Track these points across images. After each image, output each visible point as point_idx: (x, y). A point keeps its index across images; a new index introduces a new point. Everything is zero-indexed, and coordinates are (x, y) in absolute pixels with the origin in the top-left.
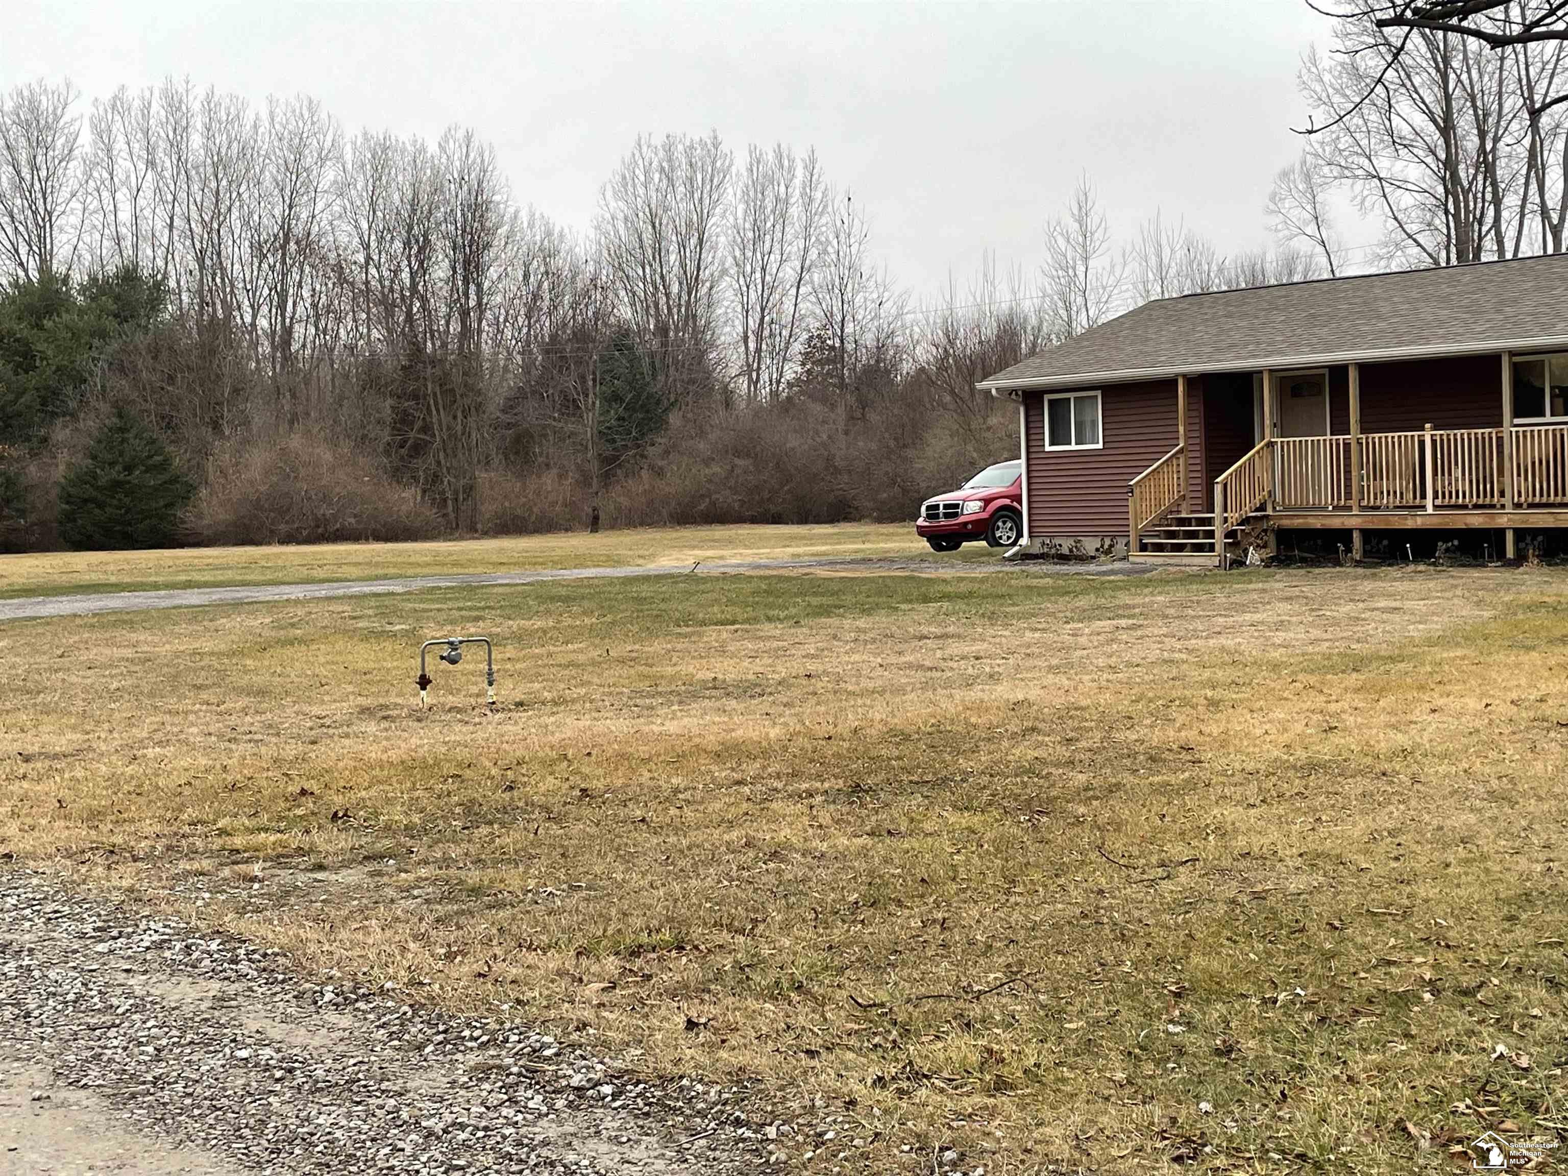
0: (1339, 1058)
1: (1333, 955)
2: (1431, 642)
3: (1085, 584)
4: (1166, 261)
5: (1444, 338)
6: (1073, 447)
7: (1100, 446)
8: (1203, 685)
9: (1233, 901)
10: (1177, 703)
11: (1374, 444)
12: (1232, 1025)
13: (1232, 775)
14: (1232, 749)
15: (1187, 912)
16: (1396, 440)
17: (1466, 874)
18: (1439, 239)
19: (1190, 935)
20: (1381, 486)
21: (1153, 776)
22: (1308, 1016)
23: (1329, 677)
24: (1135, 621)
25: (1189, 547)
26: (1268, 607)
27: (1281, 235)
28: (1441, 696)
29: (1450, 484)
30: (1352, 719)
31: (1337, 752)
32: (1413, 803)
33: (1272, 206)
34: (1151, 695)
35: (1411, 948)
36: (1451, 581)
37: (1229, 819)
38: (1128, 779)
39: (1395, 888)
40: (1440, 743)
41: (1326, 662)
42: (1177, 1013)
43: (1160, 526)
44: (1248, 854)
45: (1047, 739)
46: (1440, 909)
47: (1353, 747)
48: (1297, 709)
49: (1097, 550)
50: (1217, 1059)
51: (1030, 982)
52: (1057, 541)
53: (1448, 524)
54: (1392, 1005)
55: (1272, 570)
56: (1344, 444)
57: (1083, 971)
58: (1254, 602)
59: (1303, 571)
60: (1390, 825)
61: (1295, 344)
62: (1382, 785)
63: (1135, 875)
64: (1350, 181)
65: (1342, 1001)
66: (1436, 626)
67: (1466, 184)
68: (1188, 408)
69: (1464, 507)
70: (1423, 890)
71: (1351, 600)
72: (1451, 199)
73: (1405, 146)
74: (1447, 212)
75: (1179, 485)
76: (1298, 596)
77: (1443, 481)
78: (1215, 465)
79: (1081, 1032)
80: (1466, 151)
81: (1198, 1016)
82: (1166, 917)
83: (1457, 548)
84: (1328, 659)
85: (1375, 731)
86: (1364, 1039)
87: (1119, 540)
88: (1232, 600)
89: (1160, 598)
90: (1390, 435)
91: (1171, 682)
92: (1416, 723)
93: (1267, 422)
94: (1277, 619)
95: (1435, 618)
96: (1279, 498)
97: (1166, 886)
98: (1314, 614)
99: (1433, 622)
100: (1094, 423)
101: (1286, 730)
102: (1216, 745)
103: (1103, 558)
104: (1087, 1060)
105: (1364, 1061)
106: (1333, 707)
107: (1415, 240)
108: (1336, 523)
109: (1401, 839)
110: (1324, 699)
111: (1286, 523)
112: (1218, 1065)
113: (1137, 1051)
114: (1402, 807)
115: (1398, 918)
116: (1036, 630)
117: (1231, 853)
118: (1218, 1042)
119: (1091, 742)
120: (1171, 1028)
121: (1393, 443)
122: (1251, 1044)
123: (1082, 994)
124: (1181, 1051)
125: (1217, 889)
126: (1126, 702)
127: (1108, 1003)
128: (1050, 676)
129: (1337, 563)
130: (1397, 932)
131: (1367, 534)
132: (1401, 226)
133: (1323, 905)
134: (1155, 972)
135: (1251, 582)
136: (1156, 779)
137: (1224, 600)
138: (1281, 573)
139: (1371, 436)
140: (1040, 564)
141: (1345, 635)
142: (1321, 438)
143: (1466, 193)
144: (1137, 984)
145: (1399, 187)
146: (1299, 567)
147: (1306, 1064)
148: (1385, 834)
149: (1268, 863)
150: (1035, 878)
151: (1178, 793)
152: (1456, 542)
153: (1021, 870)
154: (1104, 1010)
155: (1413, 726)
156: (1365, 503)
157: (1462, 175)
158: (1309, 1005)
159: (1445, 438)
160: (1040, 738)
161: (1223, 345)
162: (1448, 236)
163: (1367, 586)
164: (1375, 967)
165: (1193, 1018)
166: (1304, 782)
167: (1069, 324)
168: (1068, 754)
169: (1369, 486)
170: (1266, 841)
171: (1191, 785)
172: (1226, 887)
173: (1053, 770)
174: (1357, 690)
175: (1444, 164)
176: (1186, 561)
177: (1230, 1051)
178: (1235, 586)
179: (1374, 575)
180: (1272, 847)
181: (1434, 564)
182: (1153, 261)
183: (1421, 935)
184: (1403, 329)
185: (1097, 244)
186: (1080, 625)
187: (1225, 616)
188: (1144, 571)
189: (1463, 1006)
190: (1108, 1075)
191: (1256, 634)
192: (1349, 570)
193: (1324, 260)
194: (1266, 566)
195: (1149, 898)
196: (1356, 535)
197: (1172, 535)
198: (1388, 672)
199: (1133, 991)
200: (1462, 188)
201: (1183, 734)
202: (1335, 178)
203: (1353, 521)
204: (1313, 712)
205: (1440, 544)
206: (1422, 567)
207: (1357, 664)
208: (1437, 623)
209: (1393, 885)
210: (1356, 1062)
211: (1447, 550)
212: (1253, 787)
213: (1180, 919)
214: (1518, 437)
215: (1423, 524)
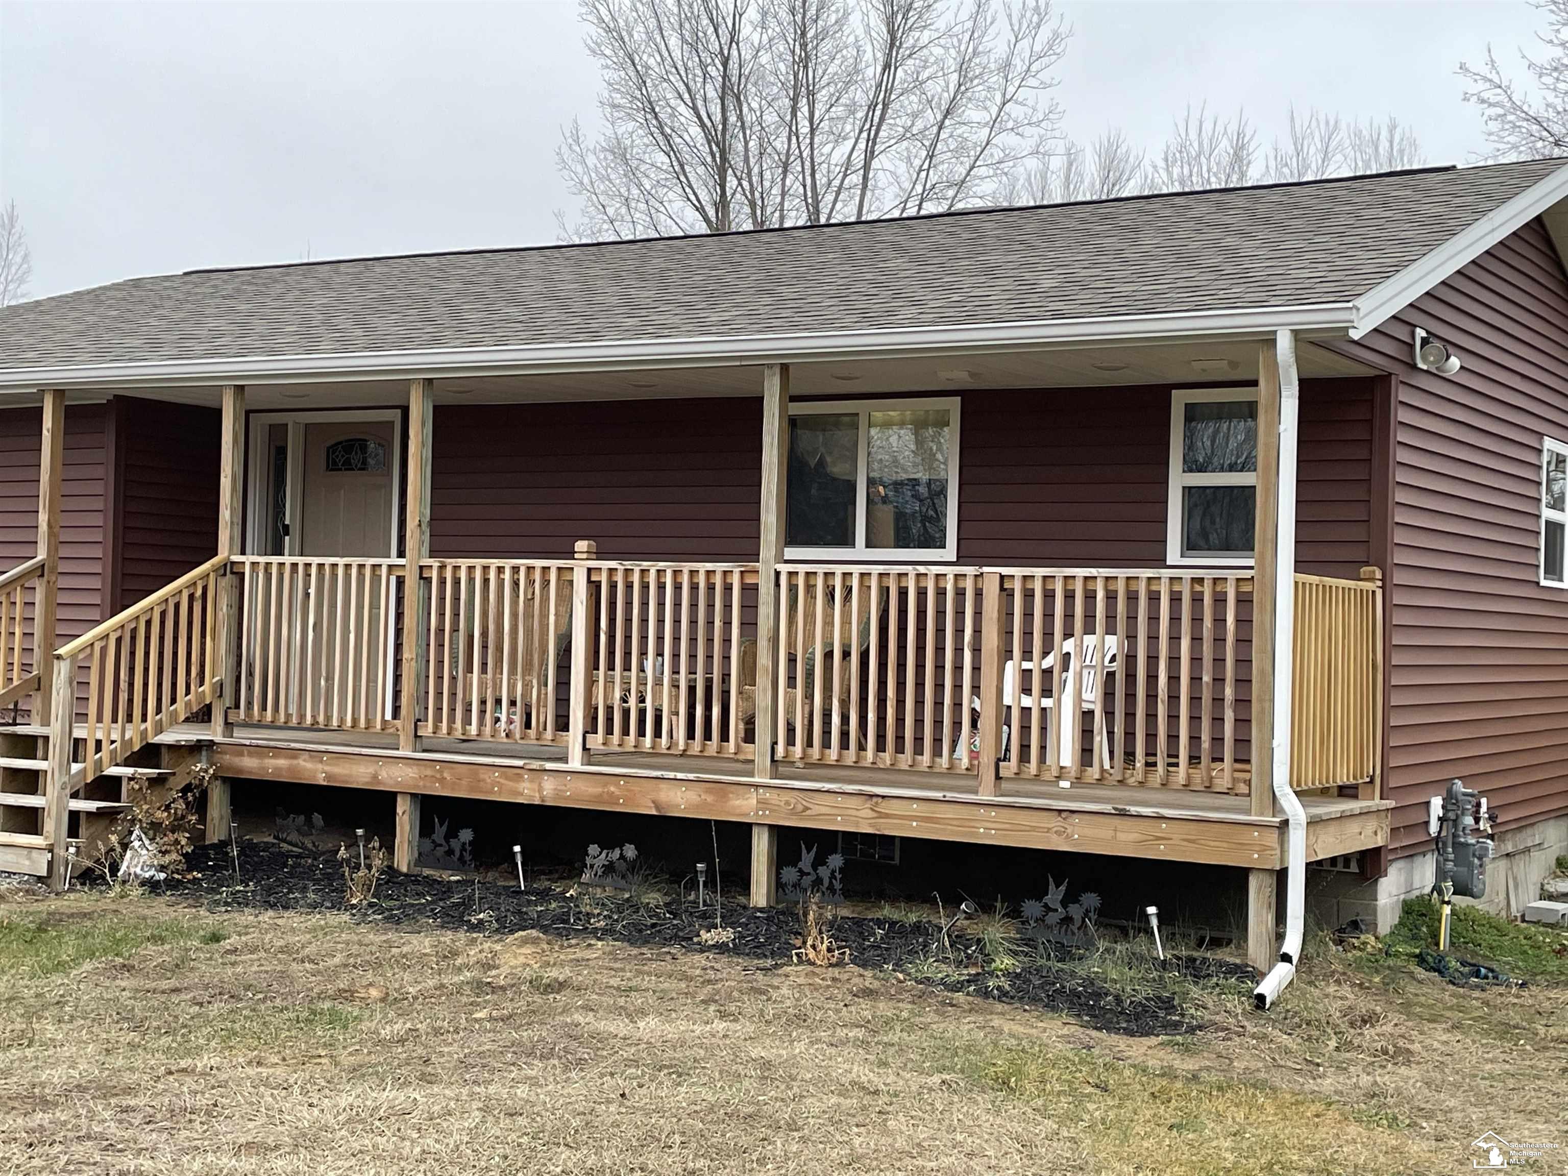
11: (457, 582)
16: (507, 576)
29: (626, 695)
53: (614, 799)
56: (391, 580)
69: (656, 759)
83: (633, 867)
90: (494, 563)
93: (226, 514)
108: (359, 773)
111: (252, 766)
121: (501, 582)
131: (426, 809)
152: (630, 851)
159: (619, 578)
169: (439, 688)
196: (403, 807)
203: (399, 772)
205: (593, 849)
211: (609, 868)
214: (793, 589)
215: (558, 794)
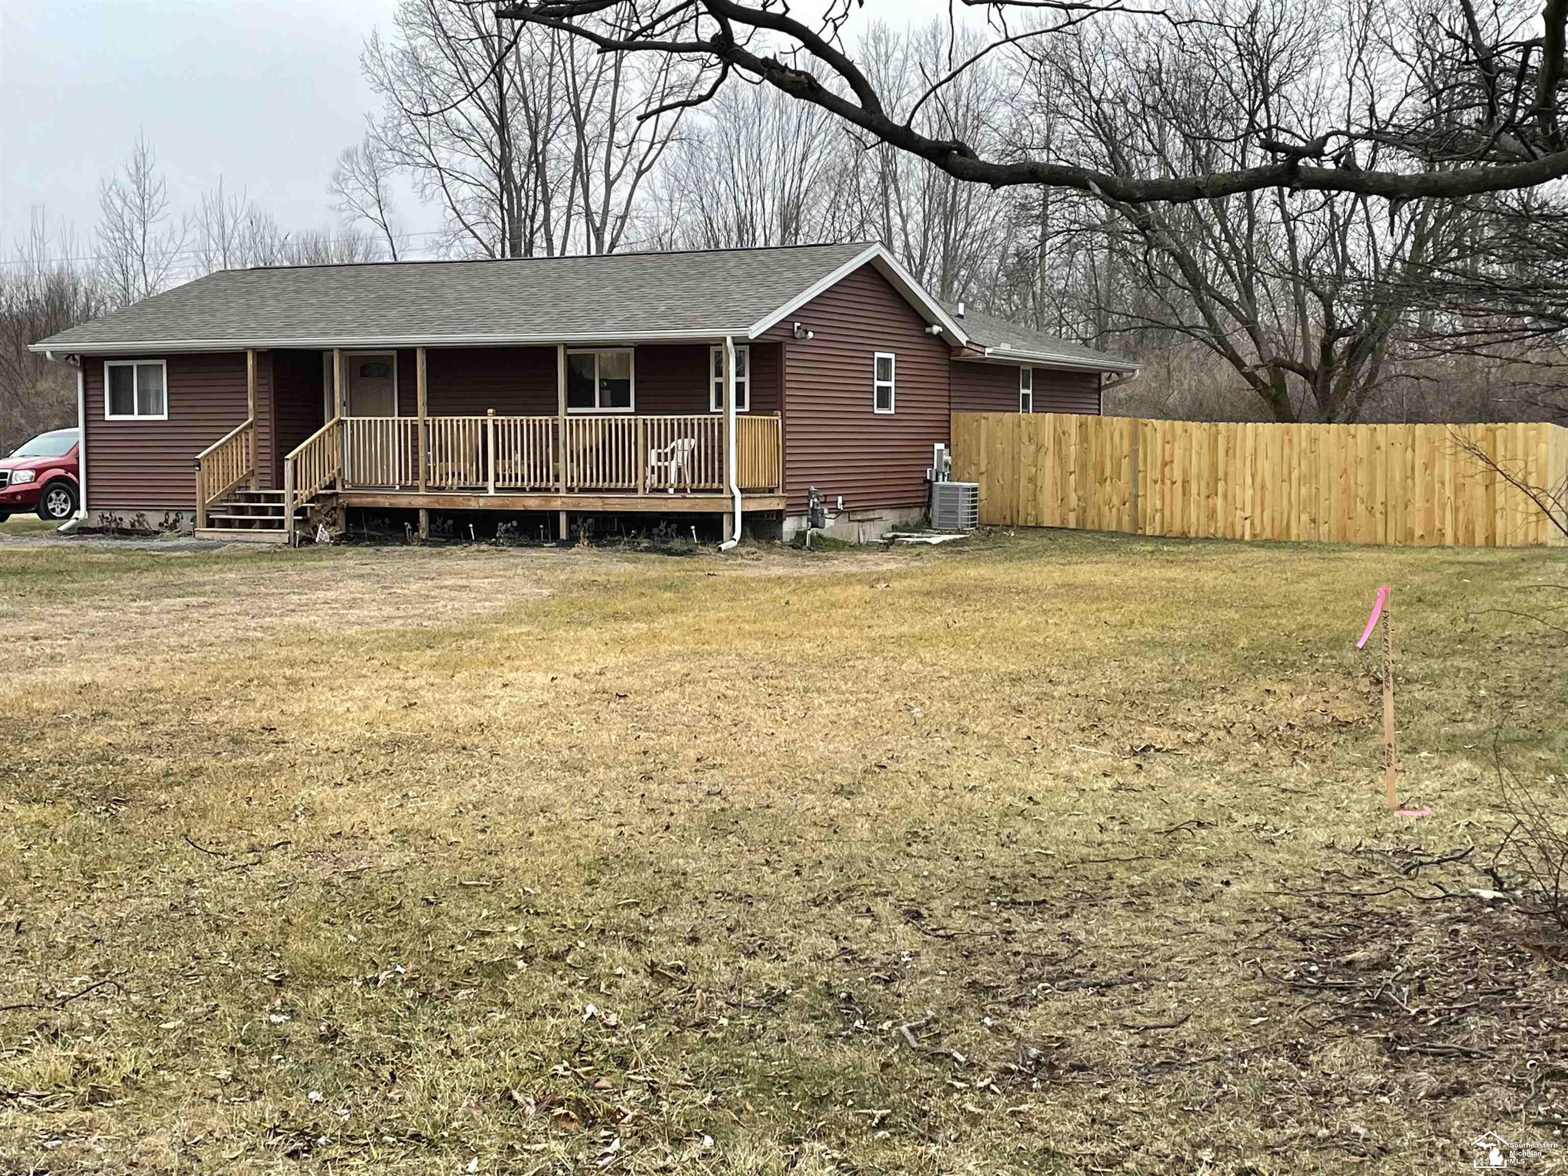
0: (442, 1033)
1: (430, 930)
2: (498, 619)
3: (150, 560)
4: (228, 231)
5: (506, 328)
6: (136, 417)
7: (165, 417)
8: (281, 664)
9: (327, 883)
10: (256, 682)
11: (440, 426)
12: (336, 1009)
13: (317, 754)
14: (315, 729)
15: (283, 897)
16: (461, 423)
17: (549, 842)
18: (495, 232)
19: (288, 921)
20: (447, 467)
21: (236, 758)
22: (409, 993)
23: (405, 653)
24: (205, 599)
25: (258, 523)
26: (341, 584)
27: (345, 214)
28: (511, 671)
29: (510, 467)
30: (430, 695)
31: (417, 727)
32: (494, 776)
33: (335, 186)
34: (228, 674)
35: (503, 917)
36: (512, 560)
37: (318, 799)
38: (210, 763)
39: (483, 860)
40: (513, 717)
41: (400, 640)
42: (278, 1002)
43: (227, 501)
44: (340, 833)
45: (120, 723)
46: (528, 878)
47: (433, 722)
48: (376, 686)
49: (161, 525)
50: (322, 1045)
51: (119, 982)
52: (117, 515)
53: (508, 505)
54: (489, 976)
55: (342, 547)
56: (412, 425)
57: (177, 967)
58: (327, 579)
59: (371, 550)
60: (474, 798)
61: (364, 324)
62: (462, 758)
63: (225, 862)
64: (412, 168)
65: (441, 975)
66: (501, 602)
67: (518, 181)
68: (258, 384)
69: (523, 490)
70: (512, 860)
71: (420, 578)
72: (505, 196)
73: (463, 139)
74: (502, 207)
75: (248, 460)
76: (369, 574)
77: (504, 465)
78: (285, 443)
79: (180, 1031)
80: (519, 150)
81: (301, 1003)
82: (260, 904)
83: (516, 529)
84: (404, 636)
85: (453, 706)
86: (464, 1012)
87: (185, 515)
88: (305, 577)
89: (231, 576)
90: (455, 418)
91: (248, 662)
92: (489, 697)
93: (337, 400)
94: (349, 597)
95: (500, 596)
96: (347, 476)
97: (258, 872)
98: (386, 591)
99: (497, 599)
100: (159, 394)
101: (367, 707)
102: (299, 724)
103: (168, 533)
104: (189, 1060)
105: (468, 1033)
106: (411, 684)
107: (472, 231)
108: (403, 502)
109: (486, 811)
110: (401, 675)
111: (356, 501)
112: (325, 1051)
113: (240, 1045)
114: (484, 779)
115: (489, 889)
116: (100, 608)
117: (323, 834)
118: (323, 1028)
119: (168, 725)
120: (274, 1018)
121: (458, 426)
122: (356, 1026)
123: (176, 990)
124: (285, 1042)
125: (311, 871)
126: (202, 683)
127: (205, 998)
128: (118, 657)
129: (405, 542)
130: (489, 903)
131: (432, 513)
132: (459, 216)
133: (416, 882)
134: (253, 961)
135: (321, 560)
136: (242, 761)
137: (297, 578)
138: (351, 551)
139: (437, 418)
140: (99, 539)
141: (417, 612)
142: (390, 419)
143: (518, 190)
144: (235, 976)
145: (457, 178)
146: (367, 546)
147: (411, 1041)
148: (470, 806)
149: (359, 842)
150: (118, 870)
151: (263, 775)
152: (515, 523)
153: (102, 864)
154: (202, 1006)
155: (487, 700)
156: (431, 484)
157: (515, 172)
158: (411, 982)
159: (506, 423)
160: (113, 723)
161: (294, 321)
162: (504, 228)
163: (435, 564)
164: (471, 939)
165: (296, 1005)
166: (389, 759)
167: (126, 289)
168: (144, 739)
169: (434, 467)
170: (355, 819)
171: (276, 767)
172: (320, 868)
173: (129, 757)
174: (433, 667)
175: (499, 161)
176: (254, 537)
177: (335, 1036)
178: (308, 564)
179: (440, 553)
180: (362, 825)
181: (495, 544)
182: (215, 230)
183: (511, 904)
184: (467, 316)
185: (156, 207)
186: (148, 603)
187: (299, 594)
188: (212, 548)
189: (554, 971)
190: (212, 1074)
191: (330, 612)
192: (416, 548)
193: (386, 245)
194: (335, 544)
195: (242, 886)
196: (422, 514)
197: (241, 511)
198: (459, 649)
199: (231, 983)
200: (516, 186)
201: (264, 714)
202: (397, 164)
203: (419, 500)
204: (391, 688)
205: (500, 524)
206: (484, 547)
207: (430, 641)
208: (500, 600)
209: (482, 856)
210: (459, 1036)
211: (507, 531)
212: (339, 764)
213: (276, 905)
214: (571, 425)
215: (485, 505)
